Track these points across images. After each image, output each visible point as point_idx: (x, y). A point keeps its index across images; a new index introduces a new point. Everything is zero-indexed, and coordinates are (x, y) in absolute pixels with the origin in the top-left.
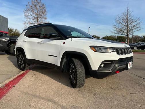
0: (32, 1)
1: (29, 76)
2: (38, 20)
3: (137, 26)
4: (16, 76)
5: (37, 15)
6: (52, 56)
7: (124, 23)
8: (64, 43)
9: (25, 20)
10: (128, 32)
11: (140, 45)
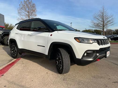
0: (24, 1)
1: (18, 65)
2: (29, 17)
3: (111, 22)
4: (6, 65)
5: (28, 12)
6: (41, 46)
7: (100, 19)
8: (51, 35)
9: (19, 17)
10: (103, 27)
11: (113, 37)
